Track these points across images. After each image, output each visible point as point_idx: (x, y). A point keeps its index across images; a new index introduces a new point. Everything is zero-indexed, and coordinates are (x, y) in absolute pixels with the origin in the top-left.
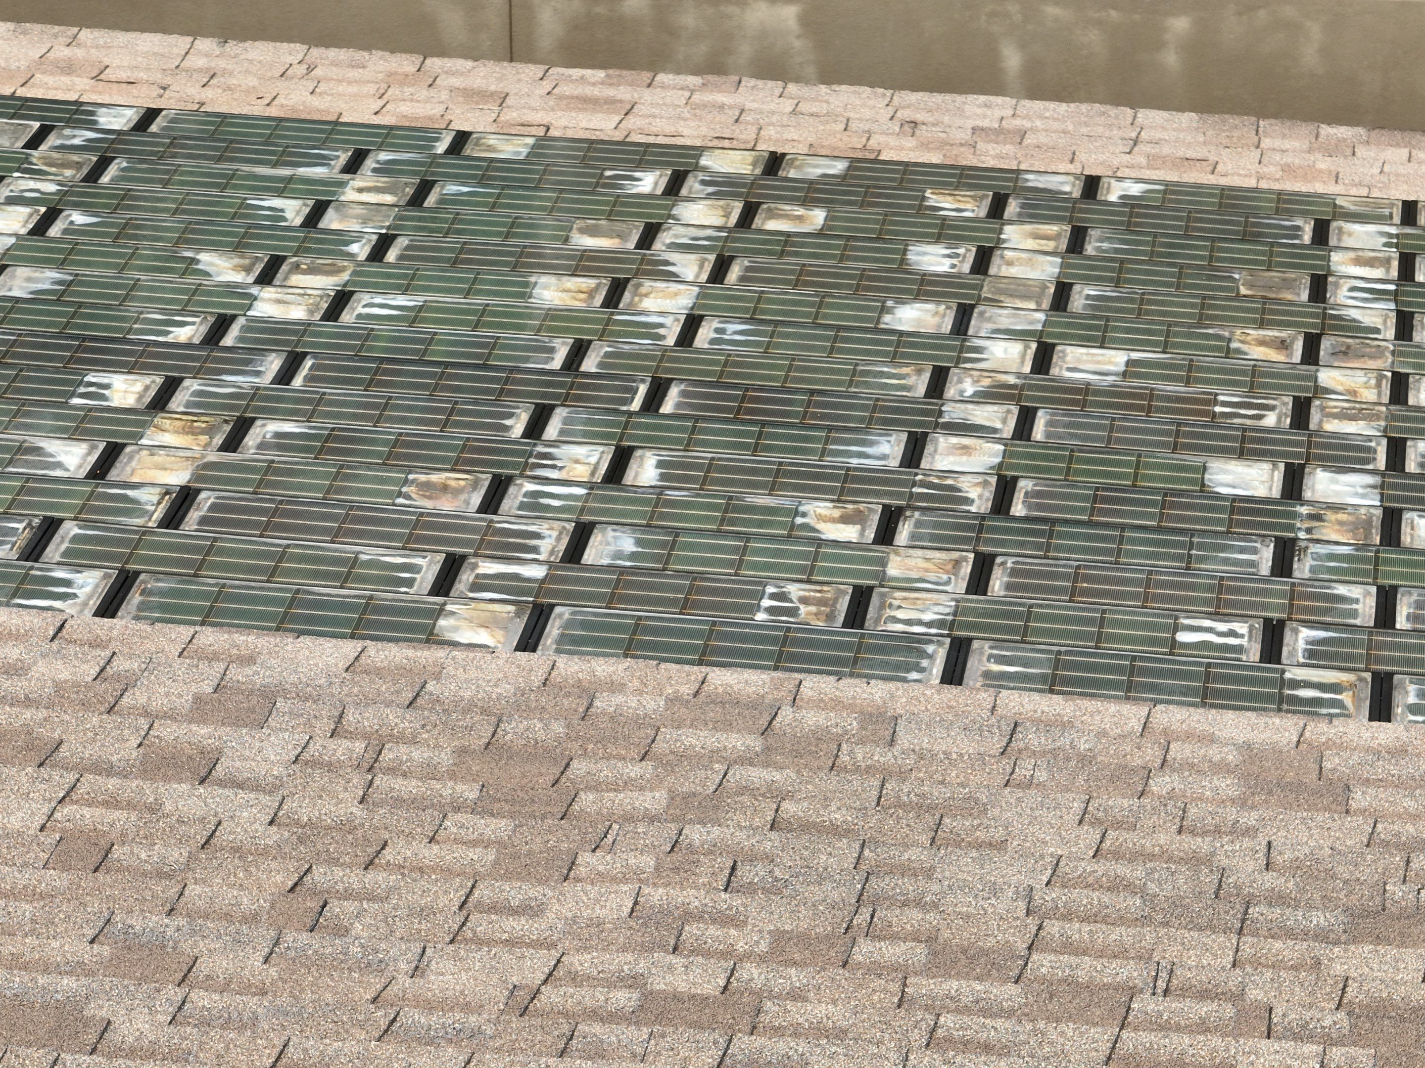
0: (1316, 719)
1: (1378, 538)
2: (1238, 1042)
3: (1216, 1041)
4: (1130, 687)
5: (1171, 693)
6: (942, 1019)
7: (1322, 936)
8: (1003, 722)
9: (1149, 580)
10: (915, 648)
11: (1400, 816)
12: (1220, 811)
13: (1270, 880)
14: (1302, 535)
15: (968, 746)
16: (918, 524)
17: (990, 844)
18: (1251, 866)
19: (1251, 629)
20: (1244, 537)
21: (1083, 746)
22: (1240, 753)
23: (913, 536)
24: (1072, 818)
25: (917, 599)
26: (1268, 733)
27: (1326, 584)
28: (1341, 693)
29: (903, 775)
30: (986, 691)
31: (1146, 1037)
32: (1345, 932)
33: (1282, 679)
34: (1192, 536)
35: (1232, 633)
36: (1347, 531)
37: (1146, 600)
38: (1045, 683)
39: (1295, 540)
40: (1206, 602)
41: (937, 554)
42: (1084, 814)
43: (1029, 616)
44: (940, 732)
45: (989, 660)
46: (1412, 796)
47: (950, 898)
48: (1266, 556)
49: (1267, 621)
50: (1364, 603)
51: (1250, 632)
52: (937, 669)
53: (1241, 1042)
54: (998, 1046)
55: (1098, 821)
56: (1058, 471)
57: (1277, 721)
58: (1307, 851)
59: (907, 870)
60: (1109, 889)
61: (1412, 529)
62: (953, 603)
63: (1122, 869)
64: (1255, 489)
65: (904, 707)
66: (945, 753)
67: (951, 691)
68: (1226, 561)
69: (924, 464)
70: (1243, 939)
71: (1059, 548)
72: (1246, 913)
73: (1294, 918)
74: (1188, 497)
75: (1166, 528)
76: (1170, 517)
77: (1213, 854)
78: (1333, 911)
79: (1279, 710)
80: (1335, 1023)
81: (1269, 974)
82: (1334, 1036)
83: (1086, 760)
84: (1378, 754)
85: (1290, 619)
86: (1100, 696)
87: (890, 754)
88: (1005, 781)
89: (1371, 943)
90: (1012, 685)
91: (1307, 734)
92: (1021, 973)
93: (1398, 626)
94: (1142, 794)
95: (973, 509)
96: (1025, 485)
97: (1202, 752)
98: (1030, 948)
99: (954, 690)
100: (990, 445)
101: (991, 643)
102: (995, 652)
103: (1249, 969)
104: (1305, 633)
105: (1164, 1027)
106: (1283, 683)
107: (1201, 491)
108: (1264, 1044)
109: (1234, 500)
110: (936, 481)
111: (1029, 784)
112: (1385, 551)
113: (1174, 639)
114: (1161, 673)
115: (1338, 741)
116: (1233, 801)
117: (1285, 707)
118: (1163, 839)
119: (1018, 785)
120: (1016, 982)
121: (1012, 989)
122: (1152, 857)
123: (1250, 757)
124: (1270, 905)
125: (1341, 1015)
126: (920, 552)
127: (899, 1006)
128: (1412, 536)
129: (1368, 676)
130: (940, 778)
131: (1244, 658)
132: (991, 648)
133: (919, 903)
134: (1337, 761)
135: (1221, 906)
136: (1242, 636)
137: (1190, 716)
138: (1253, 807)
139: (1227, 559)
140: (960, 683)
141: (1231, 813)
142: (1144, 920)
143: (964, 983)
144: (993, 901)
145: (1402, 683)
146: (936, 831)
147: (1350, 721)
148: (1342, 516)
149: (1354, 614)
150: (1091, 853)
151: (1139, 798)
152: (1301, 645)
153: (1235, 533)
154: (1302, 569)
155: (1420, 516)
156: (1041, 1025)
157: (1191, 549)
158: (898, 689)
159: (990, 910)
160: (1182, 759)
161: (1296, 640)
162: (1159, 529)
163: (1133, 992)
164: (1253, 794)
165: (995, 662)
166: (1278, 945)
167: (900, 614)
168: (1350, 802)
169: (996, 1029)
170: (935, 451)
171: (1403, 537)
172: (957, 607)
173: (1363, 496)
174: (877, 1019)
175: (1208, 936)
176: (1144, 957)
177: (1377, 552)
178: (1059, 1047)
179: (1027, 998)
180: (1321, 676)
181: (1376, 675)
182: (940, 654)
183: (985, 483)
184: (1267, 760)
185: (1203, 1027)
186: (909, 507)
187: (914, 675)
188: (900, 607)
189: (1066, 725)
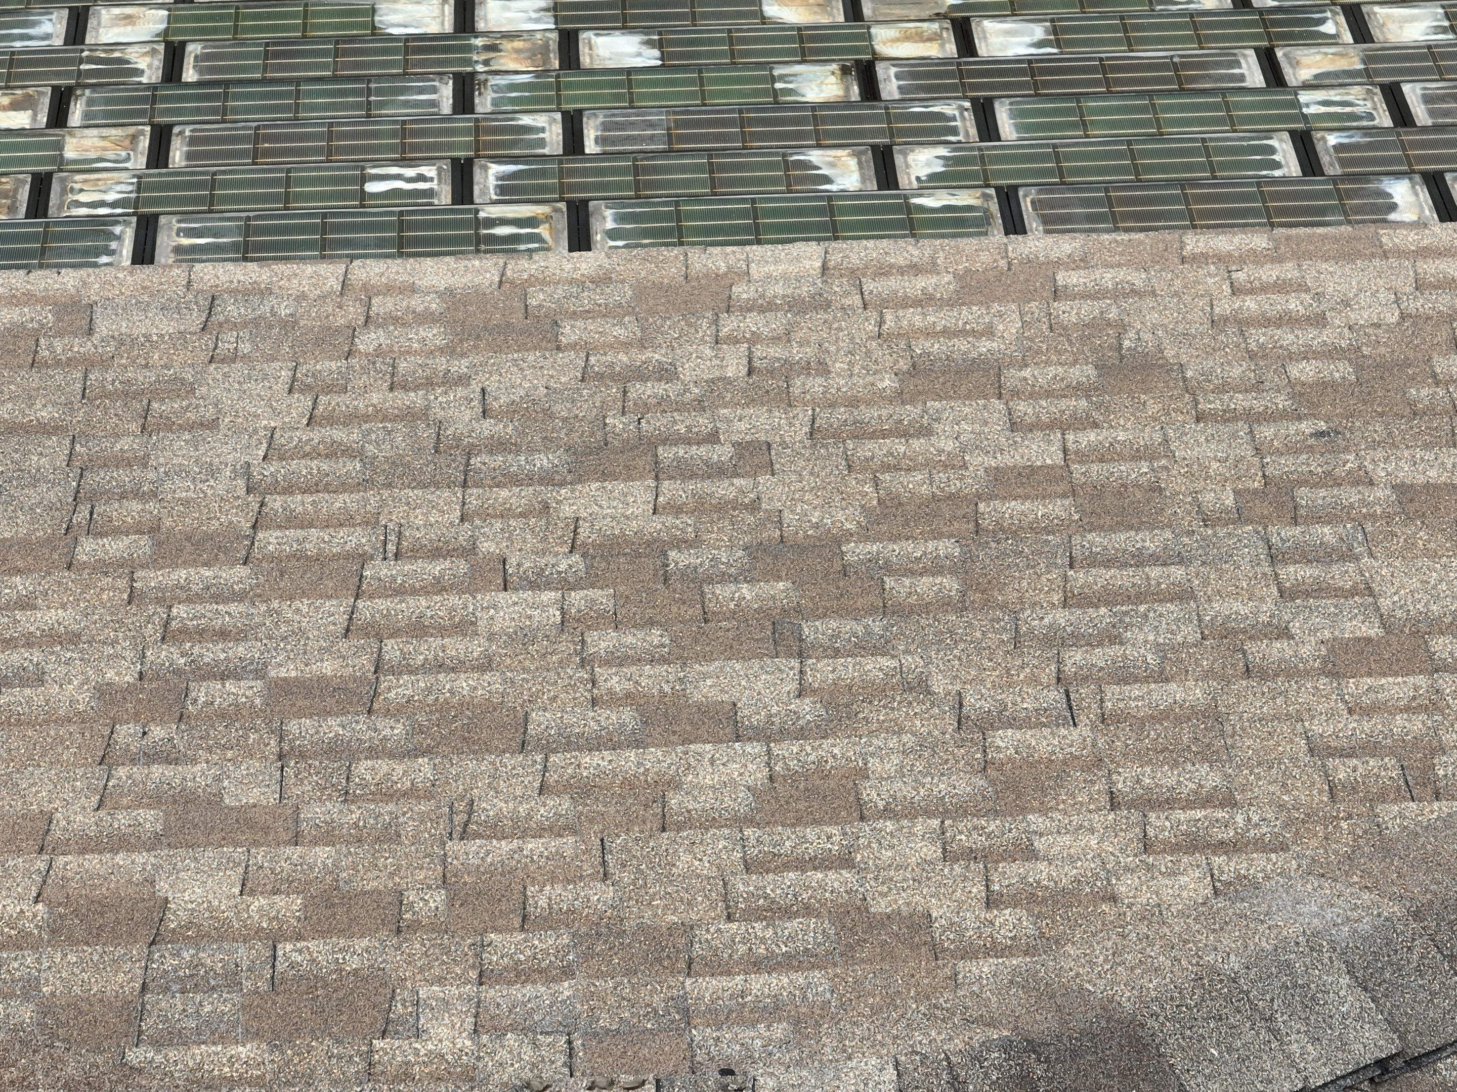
0: (515, 255)
1: (557, 62)
2: (474, 598)
3: (454, 600)
4: (324, 245)
5: (366, 247)
6: (174, 611)
7: (547, 479)
8: (200, 297)
9: (330, 133)
10: (102, 231)
11: (611, 347)
12: (430, 362)
13: (488, 427)
14: (480, 68)
15: (167, 326)
16: (90, 102)
17: (202, 424)
18: (467, 415)
19: (440, 171)
20: (423, 77)
21: (283, 312)
22: (444, 301)
23: (87, 115)
24: (281, 387)
25: (99, 180)
26: (469, 276)
27: (510, 116)
28: (537, 227)
29: (105, 363)
30: (178, 267)
31: (382, 604)
32: (570, 472)
33: (477, 218)
34: (369, 82)
35: (421, 178)
36: (524, 59)
37: (330, 154)
38: (238, 252)
39: (473, 74)
40: (391, 148)
41: (113, 132)
42: (293, 382)
43: (213, 185)
44: (137, 316)
45: (178, 235)
46: (621, 324)
47: (168, 485)
48: (446, 94)
49: (455, 161)
50: (551, 131)
51: (439, 175)
52: (127, 249)
53: (479, 598)
54: (234, 630)
55: (309, 388)
56: (225, 30)
57: (477, 263)
58: (522, 393)
59: (124, 461)
60: (327, 456)
61: (591, 49)
62: (135, 180)
63: (338, 434)
64: (426, 26)
65: (97, 294)
66: (144, 335)
67: (144, 273)
68: (406, 104)
69: (89, 39)
70: (469, 491)
71: (235, 110)
72: (468, 464)
73: (518, 463)
74: (361, 42)
75: (342, 76)
76: (346, 66)
77: (428, 408)
78: (555, 452)
79: (478, 251)
80: (570, 567)
81: (498, 525)
82: (571, 579)
83: (289, 324)
84: (581, 284)
85: (478, 157)
86: (295, 258)
87: (89, 343)
88: (209, 357)
89: (597, 480)
90: (204, 257)
91: (509, 273)
92: (249, 553)
93: (587, 151)
94: (349, 354)
95: (144, 80)
96: (193, 49)
97: (405, 303)
98: (254, 527)
99: (147, 270)
100: (153, 11)
101: (178, 217)
102: (183, 225)
103: (477, 522)
104: (495, 169)
105: (401, 592)
106: (478, 223)
107: (373, 34)
108: (502, 597)
109: (407, 40)
110: (103, 55)
111: (233, 357)
112: (566, 75)
113: (363, 191)
114: (354, 228)
115: (541, 276)
116: (441, 350)
117: (483, 247)
118: (375, 398)
119: (223, 361)
120: (245, 563)
121: (241, 571)
122: (367, 418)
123: (454, 303)
124: (491, 453)
125: (576, 558)
126: (94, 132)
127: (129, 603)
128: (591, 56)
129: (562, 206)
130: (143, 363)
131: (436, 202)
132: (179, 221)
133: (137, 494)
134: (541, 297)
135: (442, 460)
136: (432, 179)
137: (388, 268)
138: (463, 355)
139: (408, 101)
140: (152, 262)
141: (441, 363)
142: (365, 484)
143: (192, 571)
144: (212, 483)
145: (598, 209)
146: (146, 418)
147: (550, 254)
148: (518, 44)
149: (542, 143)
150: (305, 421)
151: (346, 359)
152: (492, 182)
153: (415, 74)
154: (484, 103)
155: (597, 35)
156: (275, 604)
157: (369, 95)
158: (89, 275)
159: (210, 492)
160: (385, 313)
161: (487, 177)
162: (335, 79)
163: (364, 559)
164: (461, 341)
165: (185, 236)
166: (504, 493)
167: (83, 198)
168: (560, 337)
169: (229, 614)
170: (99, 24)
171: (581, 58)
172: (139, 183)
173: (537, 21)
174: (109, 618)
175: (433, 493)
176: (371, 522)
177: (558, 76)
178: (296, 625)
179: (257, 579)
180: (515, 212)
181: (570, 203)
182: (127, 235)
183: (154, 52)
184: (471, 305)
185: (439, 587)
186: (79, 85)
187: (104, 259)
188: (81, 190)
189: (265, 292)
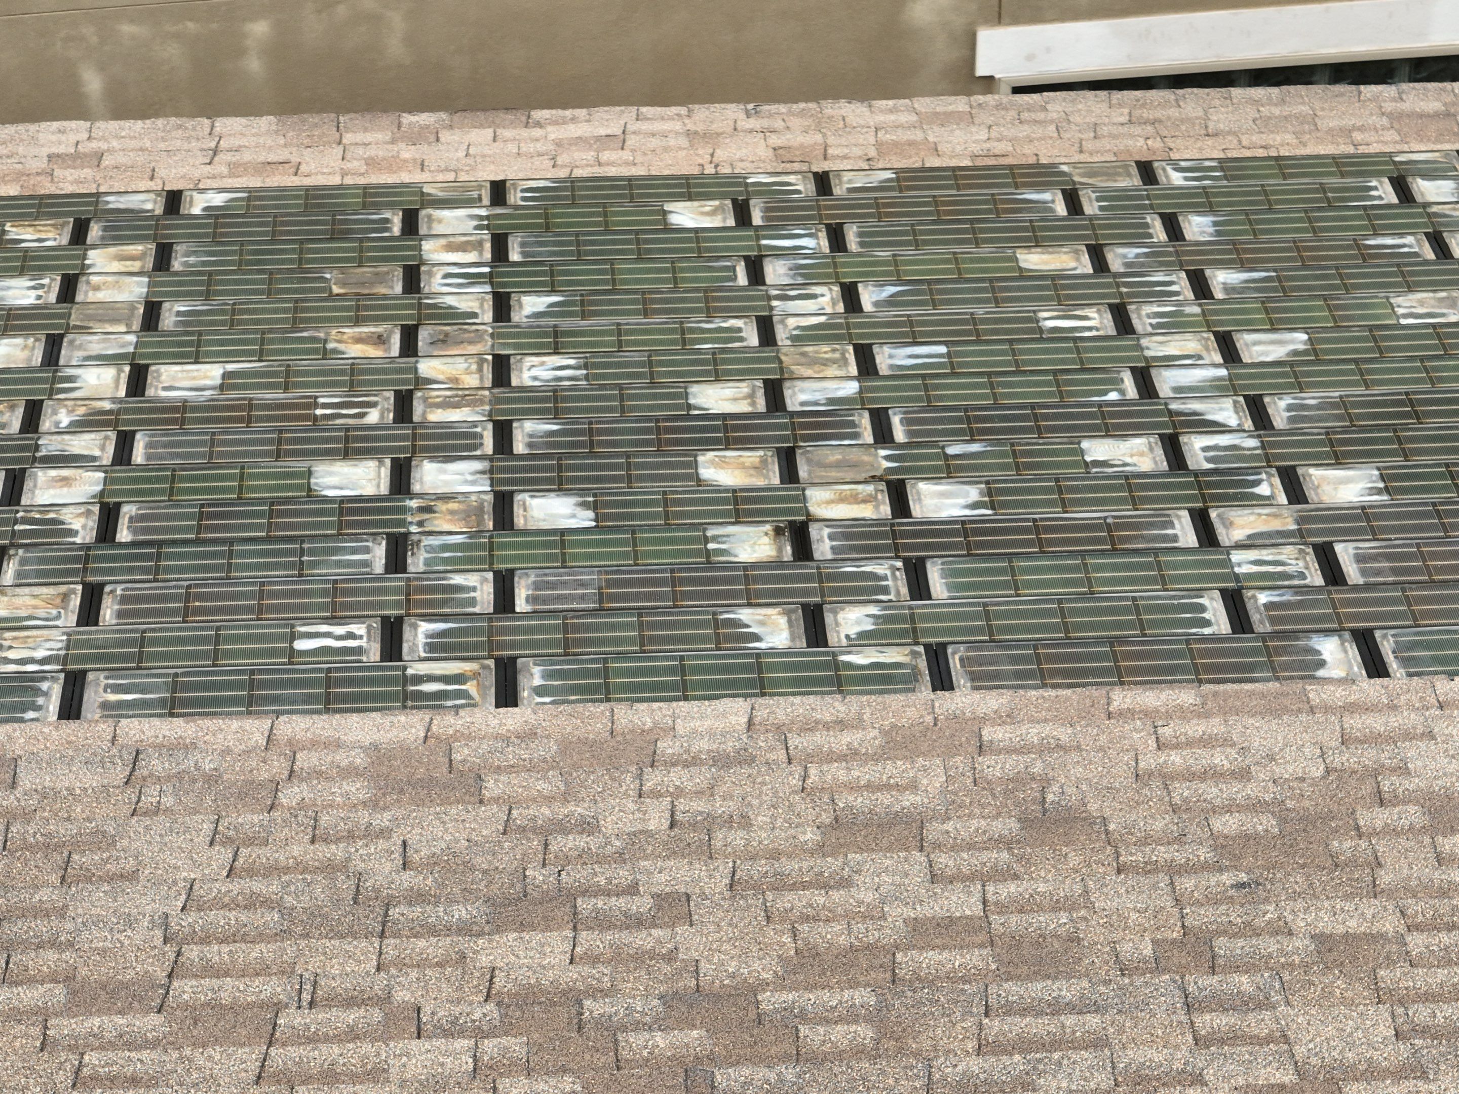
0: (441, 711)
1: (491, 524)
2: (387, 1045)
3: (367, 1048)
4: (251, 701)
5: (292, 703)
6: (86, 1058)
7: (465, 929)
8: (124, 752)
9: (261, 592)
10: (30, 687)
11: (534, 800)
12: (352, 815)
13: (408, 879)
14: (414, 529)
15: (91, 780)
16: (23, 562)
17: (122, 876)
18: (388, 867)
19: (369, 628)
20: (356, 537)
21: (208, 766)
22: (367, 755)
23: (19, 575)
24: (202, 839)
25: (28, 637)
26: (395, 732)
27: (441, 575)
28: (465, 683)
29: (27, 816)
30: (104, 722)
31: (294, 1052)
32: (488, 922)
33: (404, 676)
34: (302, 542)
35: (351, 636)
36: (459, 520)
37: (260, 612)
38: (164, 708)
39: (406, 535)
40: (322, 607)
41: (44, 590)
42: (214, 835)
43: (142, 642)
44: (61, 769)
45: (105, 691)
46: (545, 778)
47: (85, 935)
48: (378, 554)
49: (385, 619)
50: (482, 590)
51: (369, 633)
52: (53, 705)
53: (392, 1045)
54: (146, 1077)
55: (231, 840)
56: (161, 492)
57: (403, 718)
58: (444, 846)
59: (41, 912)
60: (246, 907)
61: (525, 510)
62: (65, 638)
63: (257, 886)
64: (362, 488)
65: (22, 748)
66: (67, 789)
67: (71, 726)
68: (339, 564)
69: (24, 501)
70: (386, 941)
71: (168, 570)
72: (386, 915)
73: (436, 914)
74: (295, 503)
75: (275, 537)
76: (279, 527)
77: (348, 860)
78: (474, 903)
79: (404, 707)
80: (485, 1015)
81: (414, 974)
82: (485, 1028)
83: (211, 779)
84: (507, 740)
85: (409, 615)
86: (221, 714)
87: (12, 797)
88: (131, 810)
89: (515, 931)
90: (131, 713)
91: (434, 728)
92: (163, 1002)
93: (518, 609)
94: (272, 807)
95: (78, 540)
96: (128, 510)
97: (329, 758)
98: (170, 976)
99: (73, 725)
100: (89, 473)
101: (106, 673)
102: (111, 681)
103: (393, 971)
104: (425, 627)
105: (313, 1040)
106: (406, 680)
107: (308, 496)
108: (415, 1045)
109: (342, 502)
110: (38, 516)
111: (157, 810)
112: (500, 536)
113: (292, 648)
114: (282, 684)
115: (466, 732)
116: (364, 804)
117: (410, 703)
118: (296, 850)
119: (145, 814)
120: (159, 1012)
121: (155, 1019)
122: (287, 870)
123: (378, 758)
124: (410, 904)
125: (491, 1006)
126: (27, 590)
127: (42, 1050)
128: (525, 517)
129: (491, 663)
130: (66, 815)
131: (364, 659)
132: (107, 678)
133: (54, 944)
134: (466, 751)
135: (360, 911)
136: (361, 637)
137: (313, 723)
138: (385, 808)
139: (340, 561)
140: (78, 717)
141: (364, 817)
142: (282, 934)
143: (105, 1019)
144: (129, 932)
145: (526, 665)
146: (66, 869)
147: (476, 710)
148: (453, 506)
149: (473, 602)
150: (225, 873)
151: (269, 812)
152: (421, 639)
153: (347, 535)
154: (416, 563)
155: (532, 497)
156: (187, 1051)
157: (302, 555)
158: (15, 730)
159: (126, 942)
160: (309, 768)
161: (416, 635)
162: (268, 539)
163: (278, 1008)
164: (384, 795)
165: (112, 692)
166: (421, 943)
167: (12, 655)
168: (483, 792)
169: (141, 1061)
170: (35, 486)
171: (516, 520)
172: (69, 641)
173: (473, 483)
174: (20, 1065)
175: (350, 943)
176: (287, 971)
177: (491, 537)
178: (208, 1072)
179: (171, 1027)
180: (443, 669)
181: (499, 661)
182: (54, 691)
183: (88, 513)
184: (395, 759)
185: (352, 1035)
186: (12, 545)
187: (31, 715)
188: (10, 647)
189: (189, 747)
